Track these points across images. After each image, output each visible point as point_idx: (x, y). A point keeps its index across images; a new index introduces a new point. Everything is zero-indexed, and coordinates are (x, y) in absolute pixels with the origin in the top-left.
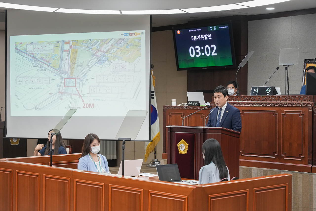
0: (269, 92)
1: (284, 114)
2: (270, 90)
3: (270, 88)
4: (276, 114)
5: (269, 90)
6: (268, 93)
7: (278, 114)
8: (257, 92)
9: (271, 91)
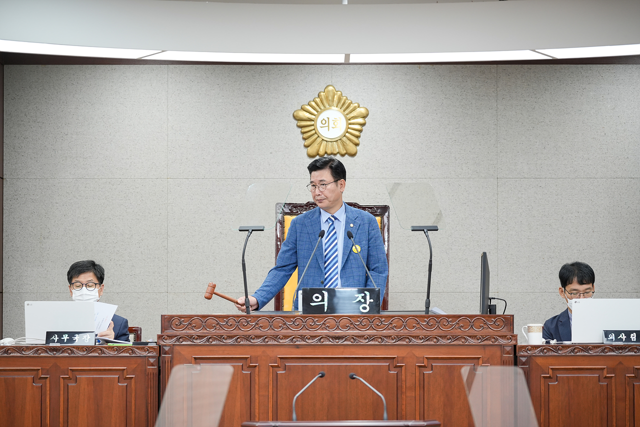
0: (365, 303)
1: (424, 367)
2: (368, 297)
3: (365, 292)
4: (396, 367)
5: (364, 298)
6: (365, 308)
7: (403, 368)
8: (326, 303)
9: (372, 301)
